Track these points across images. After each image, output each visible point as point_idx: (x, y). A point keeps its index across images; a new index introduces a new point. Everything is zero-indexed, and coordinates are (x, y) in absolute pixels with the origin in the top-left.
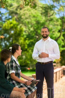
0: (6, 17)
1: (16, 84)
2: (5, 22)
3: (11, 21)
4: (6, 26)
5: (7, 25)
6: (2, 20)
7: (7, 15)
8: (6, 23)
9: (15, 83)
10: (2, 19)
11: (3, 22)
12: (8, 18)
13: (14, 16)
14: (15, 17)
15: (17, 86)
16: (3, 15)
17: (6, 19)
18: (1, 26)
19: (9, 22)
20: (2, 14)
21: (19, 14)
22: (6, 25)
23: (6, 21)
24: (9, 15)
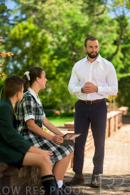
0: (16, 17)
1: (35, 141)
2: (13, 25)
3: (25, 23)
4: (15, 33)
5: (18, 32)
6: (8, 23)
7: (18, 14)
8: (16, 27)
9: (33, 139)
10: (9, 20)
11: (11, 27)
12: (19, 19)
13: (30, 15)
14: (34, 16)
15: (37, 144)
16: (9, 12)
17: (16, 21)
18: (7, 33)
19: (22, 25)
20: (9, 10)
21: (41, 11)
22: (16, 31)
23: (16, 24)
24: (22, 13)
